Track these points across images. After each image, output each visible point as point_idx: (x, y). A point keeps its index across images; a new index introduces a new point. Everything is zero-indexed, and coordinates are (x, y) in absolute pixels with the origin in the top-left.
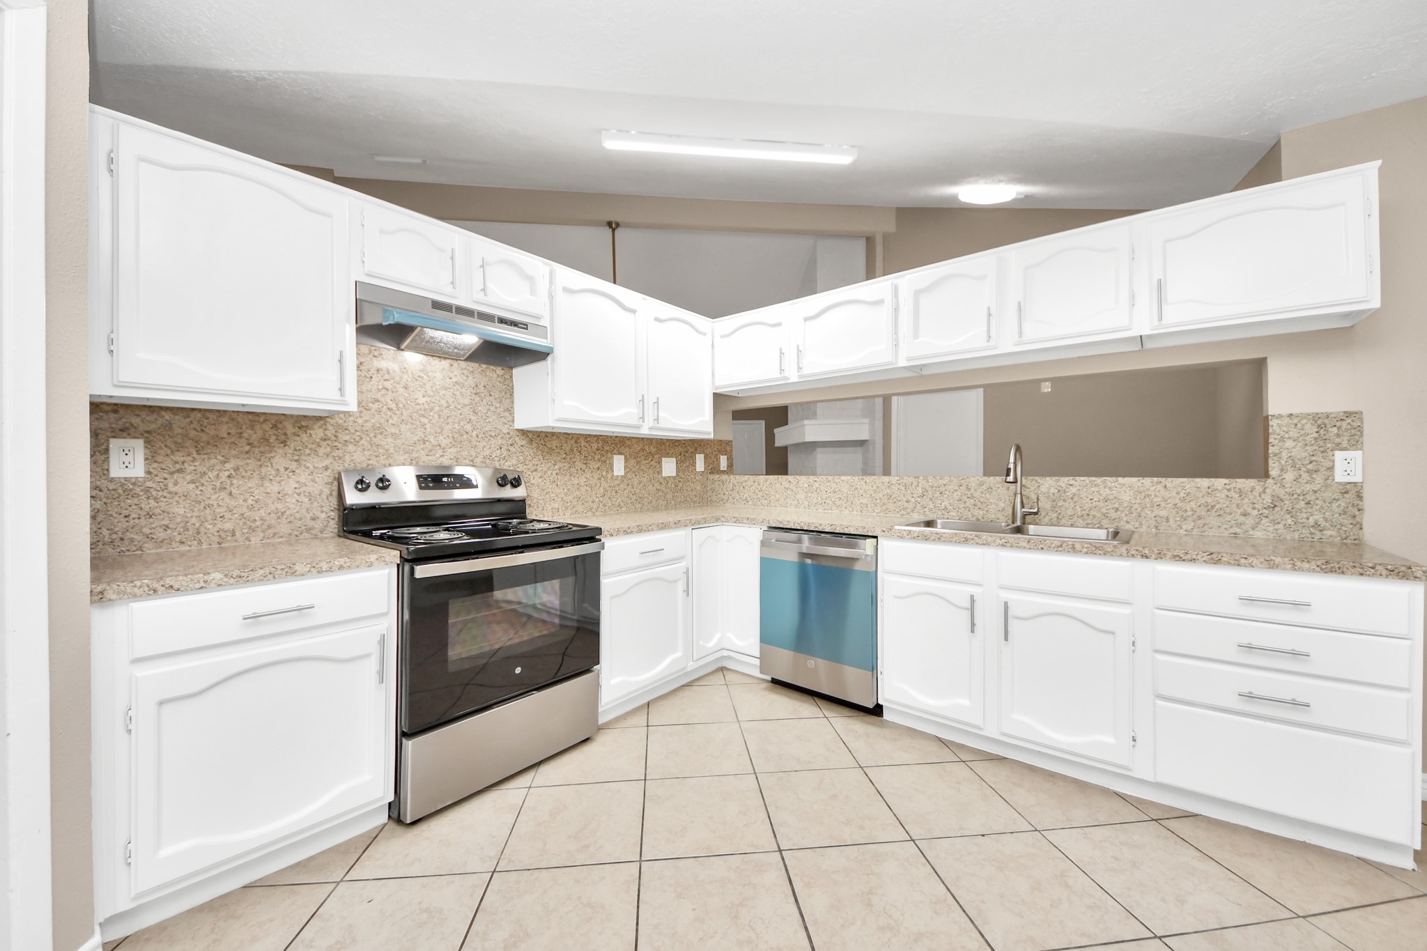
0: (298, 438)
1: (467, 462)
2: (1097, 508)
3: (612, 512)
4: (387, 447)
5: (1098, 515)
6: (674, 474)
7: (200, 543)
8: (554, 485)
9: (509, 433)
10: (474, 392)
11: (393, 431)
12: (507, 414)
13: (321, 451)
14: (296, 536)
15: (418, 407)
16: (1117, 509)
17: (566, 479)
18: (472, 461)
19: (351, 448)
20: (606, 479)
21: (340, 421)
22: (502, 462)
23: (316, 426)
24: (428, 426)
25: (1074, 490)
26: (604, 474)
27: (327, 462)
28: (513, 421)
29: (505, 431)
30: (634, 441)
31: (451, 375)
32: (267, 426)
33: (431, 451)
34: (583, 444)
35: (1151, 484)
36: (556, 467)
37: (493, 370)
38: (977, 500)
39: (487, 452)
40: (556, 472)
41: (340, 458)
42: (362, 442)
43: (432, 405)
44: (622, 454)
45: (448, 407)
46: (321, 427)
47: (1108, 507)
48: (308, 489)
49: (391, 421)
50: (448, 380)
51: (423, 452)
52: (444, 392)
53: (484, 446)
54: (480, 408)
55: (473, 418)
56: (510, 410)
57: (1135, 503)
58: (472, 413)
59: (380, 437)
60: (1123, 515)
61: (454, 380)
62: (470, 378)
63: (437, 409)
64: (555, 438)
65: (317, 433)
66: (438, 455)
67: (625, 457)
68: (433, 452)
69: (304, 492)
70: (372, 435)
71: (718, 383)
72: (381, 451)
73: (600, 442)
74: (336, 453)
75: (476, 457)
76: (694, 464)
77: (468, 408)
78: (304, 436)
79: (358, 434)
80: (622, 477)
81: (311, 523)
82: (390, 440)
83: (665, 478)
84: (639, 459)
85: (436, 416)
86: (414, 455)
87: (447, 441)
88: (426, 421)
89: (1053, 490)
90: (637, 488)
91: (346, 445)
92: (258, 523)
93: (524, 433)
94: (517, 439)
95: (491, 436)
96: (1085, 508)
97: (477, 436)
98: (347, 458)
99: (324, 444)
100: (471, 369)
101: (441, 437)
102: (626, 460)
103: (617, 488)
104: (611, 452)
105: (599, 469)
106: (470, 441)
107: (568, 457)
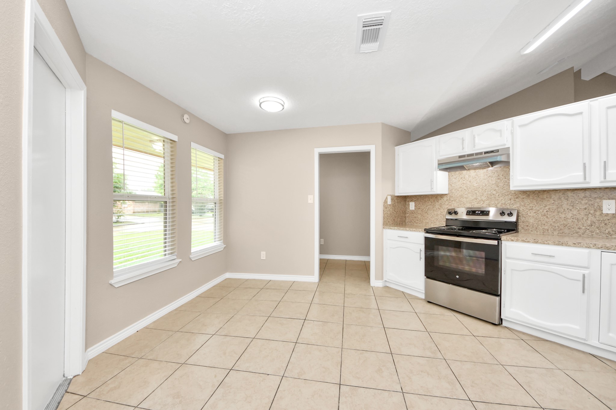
0: (441, 200)
1: (494, 206)
3: (601, 237)
4: (464, 201)
8: (545, 217)
9: (515, 193)
10: (497, 178)
13: (446, 203)
15: (474, 188)
17: (554, 214)
18: (496, 205)
19: (453, 202)
20: (593, 215)
21: (451, 195)
22: (511, 206)
23: (445, 197)
24: (478, 193)
26: (592, 212)
27: (447, 206)
29: (513, 192)
31: (487, 174)
32: (435, 198)
33: (479, 202)
36: (547, 208)
37: (507, 167)
39: (503, 202)
40: (546, 210)
41: (451, 205)
42: (457, 200)
43: (479, 186)
44: (613, 199)
45: (486, 186)
49: (465, 193)
50: (486, 176)
51: (476, 203)
52: (484, 181)
53: (502, 199)
55: (497, 188)
58: (496, 187)
59: (462, 198)
61: (488, 175)
62: (496, 173)
63: (481, 187)
65: (445, 198)
66: (481, 204)
68: (480, 202)
70: (459, 198)
72: (462, 203)
75: (498, 204)
77: (494, 185)
78: (442, 199)
79: (456, 198)
80: (613, 214)
82: (465, 199)
85: (481, 190)
86: (473, 204)
87: (485, 198)
88: (477, 192)
92: (433, 221)
93: (525, 192)
94: (520, 195)
95: (505, 195)
97: (499, 195)
98: (453, 205)
99: (446, 201)
101: (483, 197)
103: (607, 222)
104: (601, 198)
105: (585, 209)
106: (495, 198)
107: (556, 202)
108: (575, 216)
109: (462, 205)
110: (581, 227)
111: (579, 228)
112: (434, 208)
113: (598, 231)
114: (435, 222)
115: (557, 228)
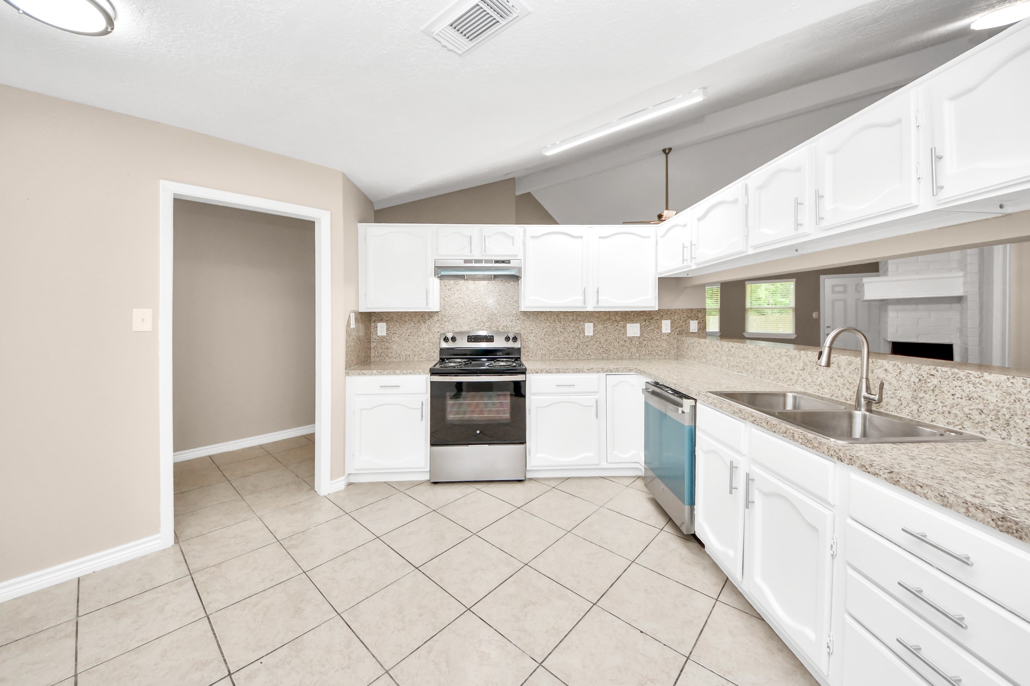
0: (429, 321)
1: (495, 329)
2: (959, 406)
3: (584, 358)
4: (460, 323)
5: (960, 415)
6: (638, 335)
7: (400, 358)
8: (543, 341)
9: (516, 314)
10: (499, 294)
11: (463, 316)
12: (515, 304)
13: (437, 325)
15: (473, 304)
16: (982, 411)
17: (550, 338)
18: (497, 328)
19: (447, 324)
20: (579, 337)
21: (443, 313)
22: (512, 328)
23: (435, 316)
25: (935, 381)
26: (578, 334)
27: (439, 330)
28: (519, 307)
29: (514, 313)
30: (601, 313)
32: (420, 316)
34: (562, 317)
35: (1023, 386)
36: (545, 331)
37: (508, 282)
38: (846, 380)
39: (505, 324)
40: (544, 333)
41: (443, 328)
42: (451, 321)
43: (479, 303)
44: (591, 322)
45: (486, 303)
47: (972, 407)
48: (432, 340)
49: (462, 312)
50: (486, 289)
53: (503, 321)
54: (502, 302)
55: (498, 307)
56: (517, 302)
57: (1002, 407)
58: (497, 305)
59: (458, 318)
60: (988, 419)
61: (489, 290)
62: (496, 288)
63: (481, 304)
64: (543, 314)
65: (436, 318)
66: (482, 326)
67: (594, 324)
69: (431, 342)
70: (455, 318)
71: (660, 271)
72: (458, 325)
73: (575, 315)
74: (442, 326)
75: (500, 326)
76: (660, 327)
77: (496, 302)
78: (431, 319)
79: (449, 317)
80: (592, 336)
82: (461, 319)
83: (629, 338)
84: (605, 325)
85: (481, 308)
86: (471, 326)
87: (486, 319)
89: (914, 379)
90: (604, 344)
92: (417, 353)
93: (525, 313)
94: (521, 316)
95: (507, 315)
96: (946, 404)
97: (500, 316)
98: (446, 328)
99: (437, 322)
101: (483, 317)
102: (595, 326)
103: (587, 344)
104: (584, 321)
105: (573, 331)
106: (497, 319)
107: (552, 325)
108: (566, 339)
109: (458, 327)
110: (571, 349)
111: (569, 351)
112: (419, 333)
113: (582, 353)
114: (420, 355)
115: (552, 352)
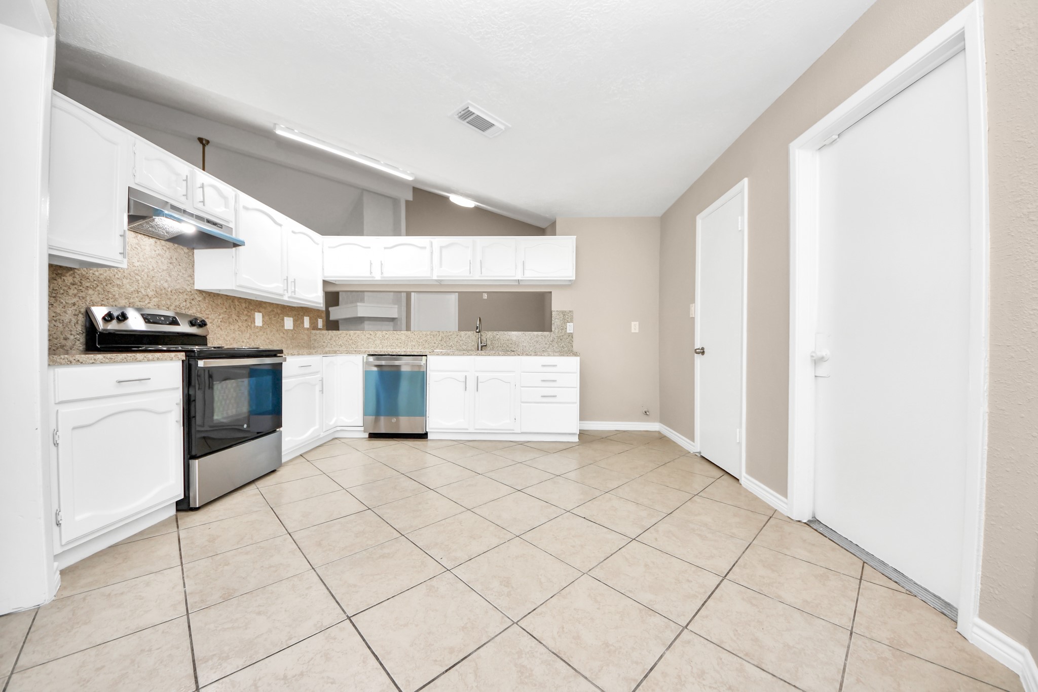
0: (55, 282)
1: (165, 308)
4: (114, 293)
6: (292, 328)
8: (219, 329)
9: (191, 292)
10: (169, 261)
11: (118, 283)
12: (189, 279)
13: (71, 292)
14: (54, 350)
15: (134, 268)
17: (226, 326)
19: (90, 292)
20: (251, 328)
21: (84, 273)
22: (187, 310)
23: (68, 275)
24: (140, 282)
26: (250, 324)
27: (75, 300)
28: (194, 284)
29: (189, 290)
30: (268, 304)
31: (156, 249)
33: (142, 298)
34: (237, 303)
36: (221, 317)
37: (182, 248)
39: (177, 303)
40: (220, 320)
41: (83, 298)
42: (98, 288)
43: (143, 268)
44: (260, 312)
45: (153, 270)
46: (70, 275)
49: (117, 276)
50: (154, 252)
51: (137, 299)
52: (151, 260)
53: (176, 299)
54: (173, 273)
55: (169, 279)
56: (192, 276)
58: (168, 276)
59: (109, 286)
61: (157, 252)
62: (167, 252)
63: (146, 270)
64: (219, 297)
65: (70, 279)
66: (146, 302)
67: (263, 314)
68: (144, 299)
69: (59, 319)
70: (104, 284)
71: (326, 274)
72: (110, 296)
73: (247, 303)
74: (81, 294)
75: (171, 305)
76: (303, 323)
77: (165, 272)
78: (59, 280)
79: (95, 282)
80: (261, 327)
81: (64, 342)
82: (116, 289)
83: (286, 330)
84: (270, 317)
85: (146, 276)
86: (132, 300)
87: (152, 293)
88: (139, 278)
90: (269, 335)
91: (88, 290)
93: (201, 292)
94: (196, 296)
95: (180, 292)
97: (171, 292)
98: (88, 298)
99: (73, 287)
100: (168, 246)
101: (149, 290)
102: (263, 317)
104: (254, 310)
105: (246, 320)
106: (167, 295)
107: (228, 311)
108: (240, 329)
109: (111, 300)
110: (244, 340)
111: (243, 342)
